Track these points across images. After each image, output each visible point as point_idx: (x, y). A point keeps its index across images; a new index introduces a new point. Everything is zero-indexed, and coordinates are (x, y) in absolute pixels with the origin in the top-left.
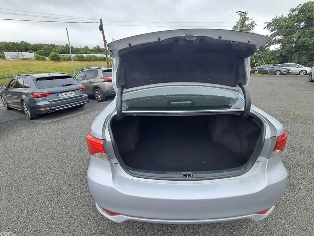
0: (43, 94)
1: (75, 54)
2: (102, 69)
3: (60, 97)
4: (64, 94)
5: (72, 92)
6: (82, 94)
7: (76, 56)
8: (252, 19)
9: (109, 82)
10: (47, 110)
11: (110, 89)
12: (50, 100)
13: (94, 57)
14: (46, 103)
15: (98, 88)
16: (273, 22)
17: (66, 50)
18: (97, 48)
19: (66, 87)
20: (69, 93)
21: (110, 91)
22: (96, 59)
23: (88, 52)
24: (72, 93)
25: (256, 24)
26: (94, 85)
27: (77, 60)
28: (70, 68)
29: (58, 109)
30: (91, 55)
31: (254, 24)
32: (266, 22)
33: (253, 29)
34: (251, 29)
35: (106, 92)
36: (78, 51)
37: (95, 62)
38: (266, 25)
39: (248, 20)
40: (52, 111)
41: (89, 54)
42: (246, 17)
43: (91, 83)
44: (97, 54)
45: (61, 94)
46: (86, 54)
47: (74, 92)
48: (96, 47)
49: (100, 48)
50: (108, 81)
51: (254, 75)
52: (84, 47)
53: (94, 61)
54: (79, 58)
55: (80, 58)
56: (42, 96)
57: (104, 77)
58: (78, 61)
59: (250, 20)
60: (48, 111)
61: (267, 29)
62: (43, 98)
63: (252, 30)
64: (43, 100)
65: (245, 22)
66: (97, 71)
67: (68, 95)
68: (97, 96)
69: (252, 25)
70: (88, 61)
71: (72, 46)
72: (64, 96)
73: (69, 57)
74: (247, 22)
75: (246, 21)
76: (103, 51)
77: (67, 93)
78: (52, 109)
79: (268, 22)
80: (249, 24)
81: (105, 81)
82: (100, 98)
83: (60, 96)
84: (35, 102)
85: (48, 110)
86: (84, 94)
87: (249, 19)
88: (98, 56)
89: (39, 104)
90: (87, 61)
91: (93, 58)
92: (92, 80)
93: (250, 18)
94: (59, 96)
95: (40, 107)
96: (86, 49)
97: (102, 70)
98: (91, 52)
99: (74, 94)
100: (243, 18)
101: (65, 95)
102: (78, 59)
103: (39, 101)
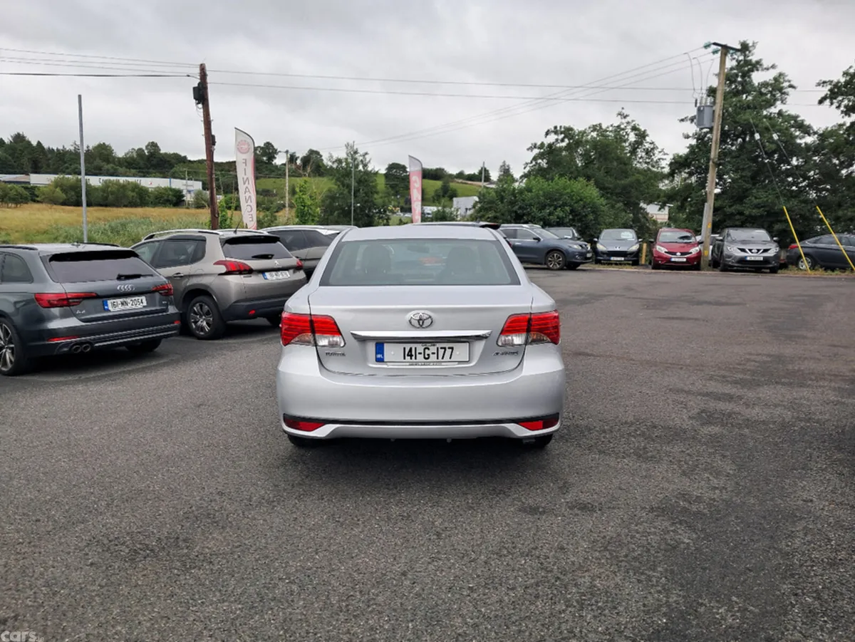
0: (69, 297)
1: (53, 177)
2: (221, 233)
3: (108, 310)
4: (119, 301)
5: (140, 298)
6: (164, 305)
7: (57, 184)
8: (773, 67)
9: (242, 276)
10: (71, 342)
11: (243, 297)
12: (83, 315)
13: (133, 191)
14: (73, 322)
15: (199, 295)
16: (847, 83)
17: (10, 158)
18: (146, 151)
19: (127, 281)
20: (133, 299)
21: (242, 303)
22: (141, 198)
23: (107, 167)
24: (140, 301)
25: (792, 83)
26: (190, 286)
27: (61, 201)
28: (38, 232)
29: (101, 344)
30: (122, 180)
31: (786, 84)
32: (824, 82)
33: (783, 102)
34: (776, 100)
35: (230, 306)
36: (65, 163)
37: (139, 210)
38: (825, 90)
39: (760, 69)
40: (86, 348)
41: (112, 175)
42: (751, 60)
43: (181, 277)
44: (144, 176)
45: (112, 301)
46: (98, 178)
47: (144, 298)
48: (144, 148)
49: (162, 151)
50: (240, 272)
51: (801, 273)
52: (91, 148)
53: (132, 206)
54: (66, 193)
55: (73, 193)
56: (65, 303)
57: (228, 259)
58: (64, 203)
59: (767, 69)
60: (75, 347)
61: (832, 104)
62: (68, 308)
63: (779, 107)
64: (64, 316)
65: (749, 77)
66: (205, 241)
67: (130, 305)
68: (196, 322)
69: (777, 88)
70: (106, 206)
71: (39, 143)
72: (120, 306)
73: (26, 188)
74: (757, 78)
75: (753, 71)
76: (172, 166)
77: (128, 300)
78: (85, 343)
79: (832, 82)
80: (765, 84)
81: (228, 273)
82: (207, 328)
83: (110, 308)
84: (43, 319)
85: (74, 345)
86: (169, 307)
87: (765, 66)
88: (152, 183)
89: (54, 325)
90: (101, 205)
91: (130, 194)
92: (184, 270)
93: (766, 64)
94: (107, 305)
95: (55, 334)
96: (101, 154)
97: (220, 239)
98: (121, 170)
99: (145, 304)
100: (742, 63)
101: (122, 304)
102: (64, 196)
103: (51, 318)
